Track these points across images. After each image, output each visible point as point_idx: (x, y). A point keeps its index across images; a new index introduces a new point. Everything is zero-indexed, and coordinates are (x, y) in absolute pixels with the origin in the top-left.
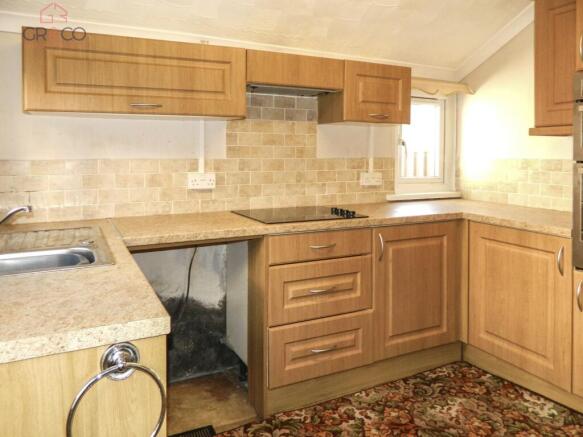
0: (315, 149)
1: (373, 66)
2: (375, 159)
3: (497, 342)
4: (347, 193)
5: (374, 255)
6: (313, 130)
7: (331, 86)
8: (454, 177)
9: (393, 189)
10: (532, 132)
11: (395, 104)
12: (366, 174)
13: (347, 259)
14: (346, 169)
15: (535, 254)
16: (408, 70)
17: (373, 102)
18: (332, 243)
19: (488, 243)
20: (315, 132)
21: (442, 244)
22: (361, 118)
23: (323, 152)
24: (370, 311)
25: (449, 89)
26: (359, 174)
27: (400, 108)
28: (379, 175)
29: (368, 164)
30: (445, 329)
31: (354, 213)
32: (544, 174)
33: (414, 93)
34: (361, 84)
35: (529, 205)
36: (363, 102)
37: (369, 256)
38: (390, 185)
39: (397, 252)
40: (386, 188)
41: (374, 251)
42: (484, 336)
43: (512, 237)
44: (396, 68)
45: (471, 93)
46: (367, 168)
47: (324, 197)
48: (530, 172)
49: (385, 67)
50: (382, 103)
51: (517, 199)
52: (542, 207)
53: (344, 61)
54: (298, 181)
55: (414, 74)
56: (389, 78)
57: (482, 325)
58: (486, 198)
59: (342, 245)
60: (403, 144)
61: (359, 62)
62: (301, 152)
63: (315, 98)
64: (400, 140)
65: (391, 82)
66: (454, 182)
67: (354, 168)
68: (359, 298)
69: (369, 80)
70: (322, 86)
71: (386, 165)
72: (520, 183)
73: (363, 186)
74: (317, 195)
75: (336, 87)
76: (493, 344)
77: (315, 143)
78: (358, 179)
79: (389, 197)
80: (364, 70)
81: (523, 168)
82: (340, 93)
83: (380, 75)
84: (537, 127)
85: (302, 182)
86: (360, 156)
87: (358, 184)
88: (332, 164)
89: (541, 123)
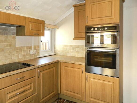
0: (15, 44)
1: (34, 19)
2: (34, 46)
3: (68, 92)
4: (26, 57)
5: (36, 77)
6: (14, 38)
7: (21, 25)
8: (54, 50)
9: (39, 54)
10: (74, 39)
11: (41, 31)
12: (31, 51)
13: (29, 80)
14: (25, 50)
15: (77, 69)
16: (44, 21)
17: (34, 30)
18: (24, 76)
19: (65, 67)
20: (15, 38)
21: (54, 69)
22: (31, 35)
23: (18, 45)
24: (36, 94)
25: (53, 27)
26: (29, 51)
27: (42, 32)
28: (35, 51)
29: (32, 47)
30: (55, 92)
31: (30, 64)
32: (75, 48)
33: (45, 28)
34: (31, 25)
35: (72, 56)
36: (31, 30)
37: (35, 77)
38: (38, 53)
39: (43, 74)
40: (37, 54)
41: (37, 75)
42: (64, 91)
43: (71, 66)
44: (41, 20)
45: (57, 28)
46: (32, 49)
47: (18, 59)
48: (72, 48)
49: (38, 20)
50: (37, 30)
51: (69, 54)
52: (75, 56)
53: (25, 17)
54: (9, 55)
55: (45, 23)
56: (39, 23)
57: (64, 88)
58: (62, 54)
59: (27, 76)
60: (42, 41)
61: (30, 18)
62: (10, 45)
63: (15, 28)
64: (41, 40)
65: (39, 24)
66: (54, 51)
67: (28, 49)
68: (33, 91)
69: (33, 23)
70: (18, 24)
71: (37, 48)
72: (70, 51)
73: (31, 54)
74: (16, 58)
75: (23, 25)
76: (67, 93)
77: (15, 42)
78: (29, 52)
79: (38, 57)
80: (32, 20)
81: (70, 47)
82: (24, 27)
83: (36, 22)
84: (75, 38)
85: (11, 55)
86: (29, 45)
87: (29, 53)
88: (21, 48)
89: (76, 37)
